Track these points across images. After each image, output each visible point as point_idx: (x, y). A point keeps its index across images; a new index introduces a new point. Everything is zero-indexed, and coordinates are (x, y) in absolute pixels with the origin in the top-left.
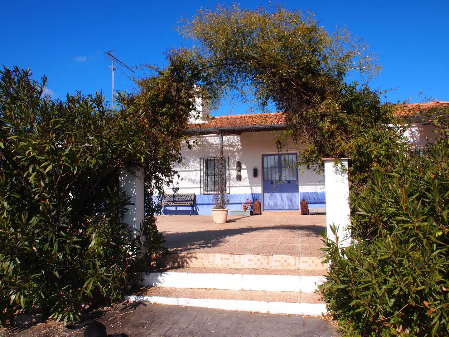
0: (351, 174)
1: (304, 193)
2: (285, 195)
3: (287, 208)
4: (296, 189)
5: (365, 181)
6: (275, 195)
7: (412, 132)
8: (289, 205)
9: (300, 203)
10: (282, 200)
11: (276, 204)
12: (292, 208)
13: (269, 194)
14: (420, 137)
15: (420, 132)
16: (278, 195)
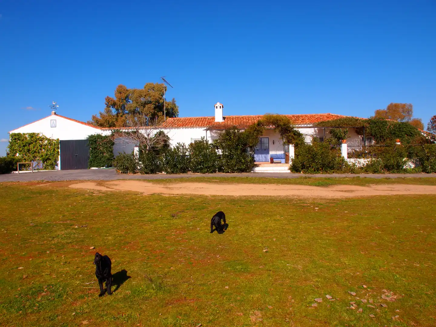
0: (295, 147)
1: (272, 155)
2: (263, 155)
3: (264, 161)
4: (268, 153)
5: (297, 148)
6: (259, 156)
7: (315, 130)
8: (265, 160)
9: (270, 159)
10: (262, 158)
11: (259, 159)
12: (266, 161)
13: (256, 155)
14: (318, 132)
15: (318, 130)
16: (260, 155)
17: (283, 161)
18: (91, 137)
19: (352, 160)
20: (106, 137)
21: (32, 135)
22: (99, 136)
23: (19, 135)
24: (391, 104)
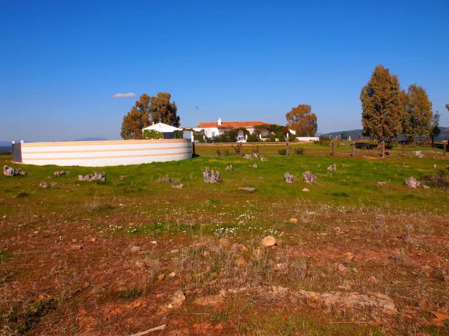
17: (243, 139)
18: (175, 131)
19: (262, 139)
20: (181, 131)
21: (152, 131)
22: (178, 131)
23: (147, 130)
24: (300, 105)
